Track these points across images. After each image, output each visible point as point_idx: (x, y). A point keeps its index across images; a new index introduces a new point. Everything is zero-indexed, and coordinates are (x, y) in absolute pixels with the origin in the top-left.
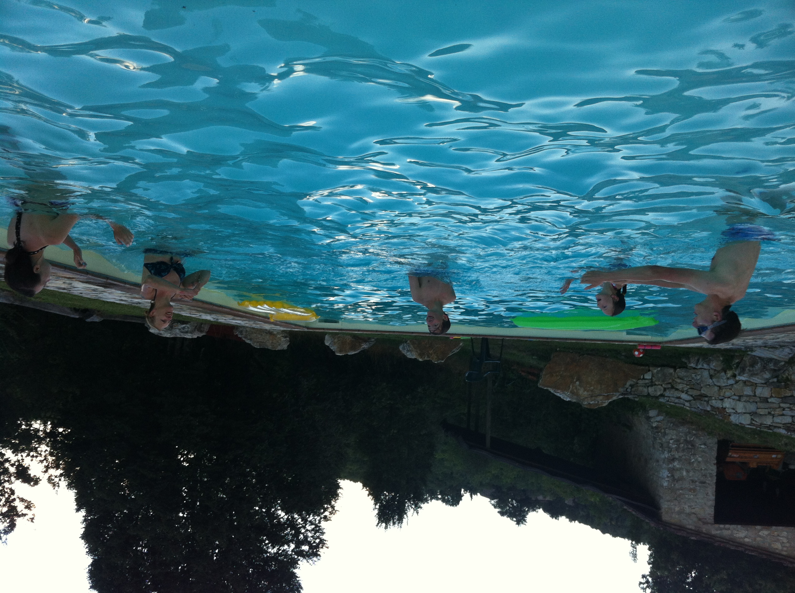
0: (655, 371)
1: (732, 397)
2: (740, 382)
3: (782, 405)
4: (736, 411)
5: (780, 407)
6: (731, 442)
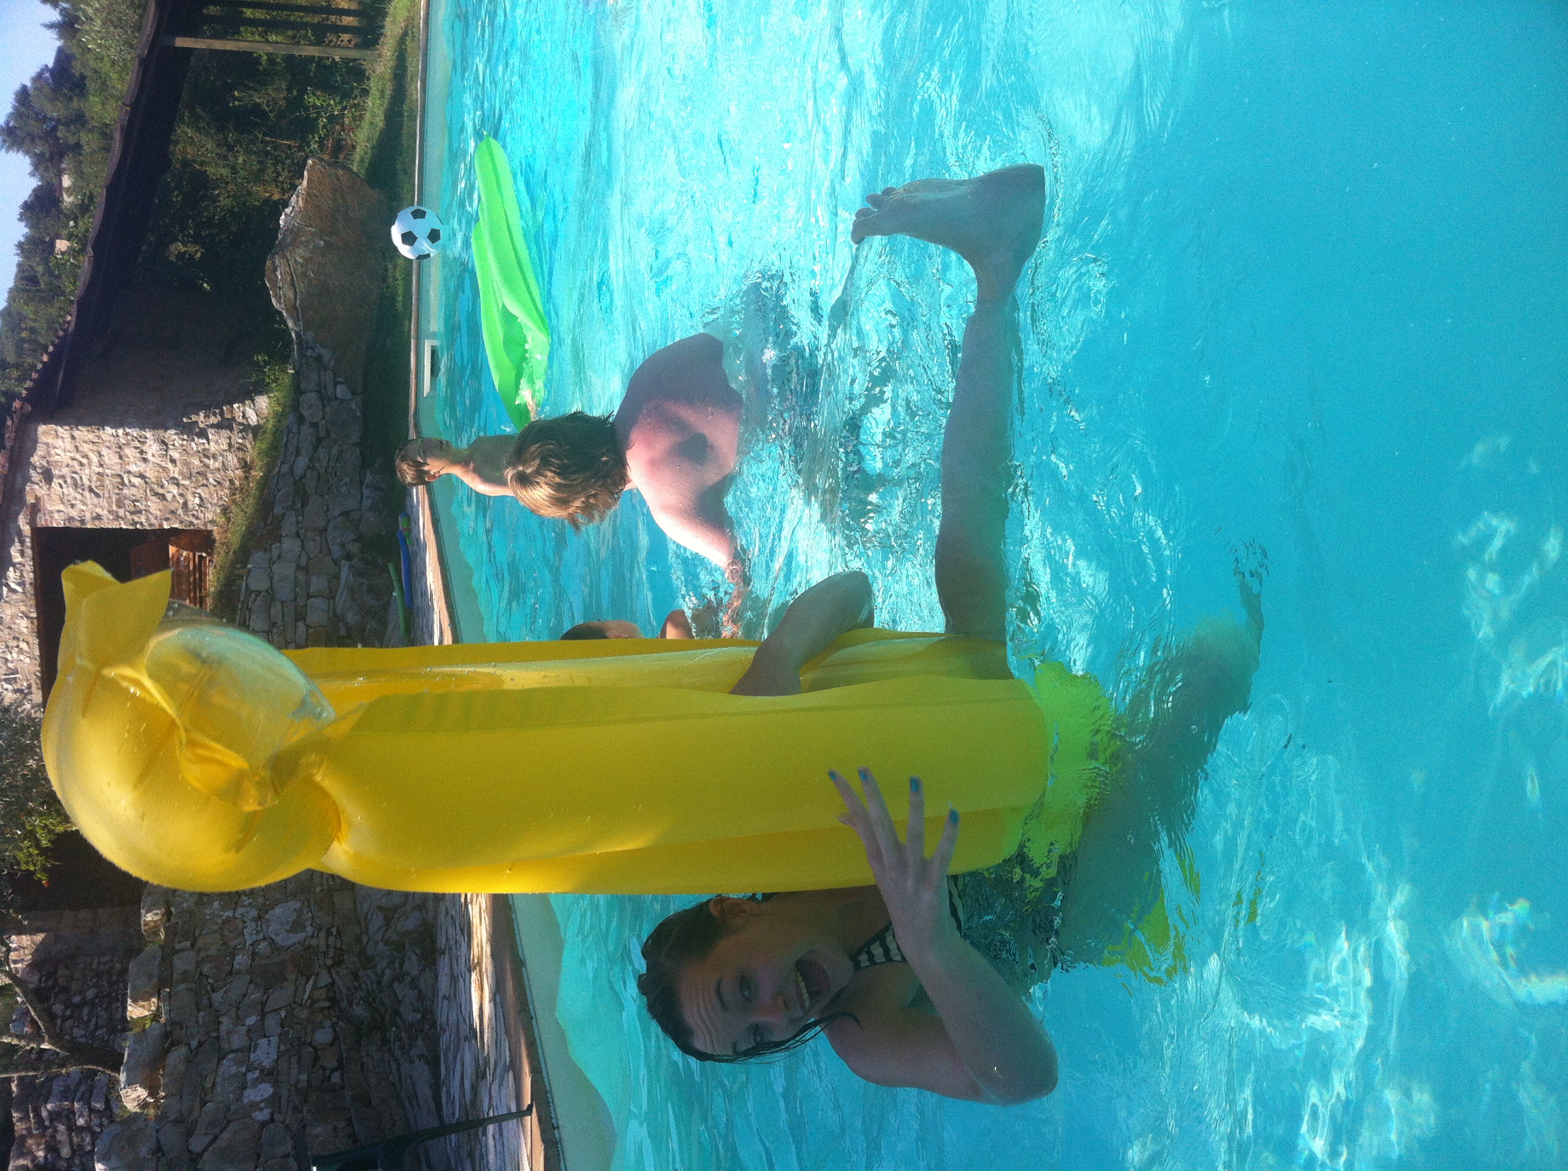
0: (353, 406)
1: (303, 555)
2: (337, 568)
4: (273, 563)
6: (209, 554)
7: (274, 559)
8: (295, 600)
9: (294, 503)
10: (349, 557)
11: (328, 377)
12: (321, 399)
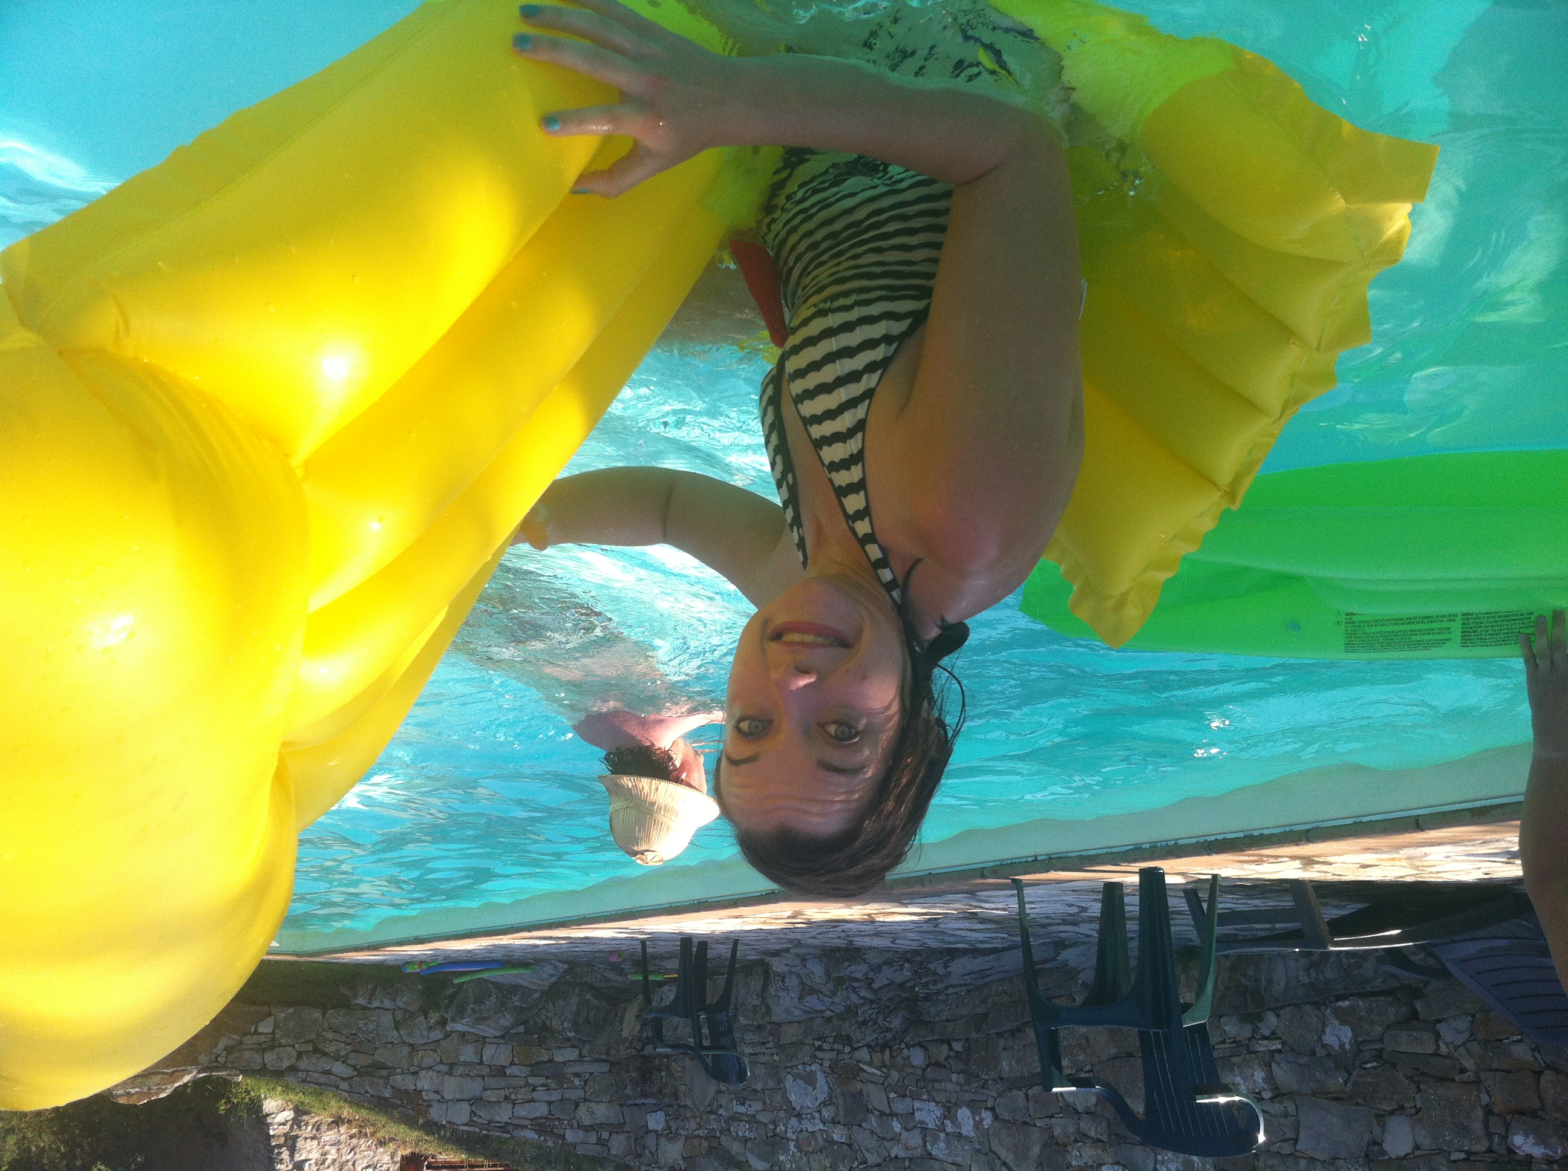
0: (283, 1015)
1: (437, 1068)
2: (453, 1035)
3: (531, 1080)
4: (443, 1098)
5: (527, 1085)
6: (426, 1158)
7: (439, 1097)
8: (483, 1077)
9: (381, 1077)
10: (443, 1022)
11: (248, 1040)
12: (272, 1048)
